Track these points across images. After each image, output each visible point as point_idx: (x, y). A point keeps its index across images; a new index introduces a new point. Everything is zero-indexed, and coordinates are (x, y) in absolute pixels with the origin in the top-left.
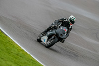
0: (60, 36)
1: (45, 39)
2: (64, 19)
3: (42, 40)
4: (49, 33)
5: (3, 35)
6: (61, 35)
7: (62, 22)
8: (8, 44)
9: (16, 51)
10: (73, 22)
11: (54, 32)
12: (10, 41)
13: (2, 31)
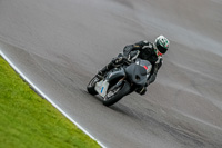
0: (135, 80)
1: (102, 87)
2: (144, 44)
3: (97, 89)
4: (111, 74)
5: (36, 97)
6: (137, 77)
7: (140, 49)
8: (46, 117)
9: (65, 132)
10: (163, 50)
11: (122, 71)
12: (50, 110)
13: (33, 89)
